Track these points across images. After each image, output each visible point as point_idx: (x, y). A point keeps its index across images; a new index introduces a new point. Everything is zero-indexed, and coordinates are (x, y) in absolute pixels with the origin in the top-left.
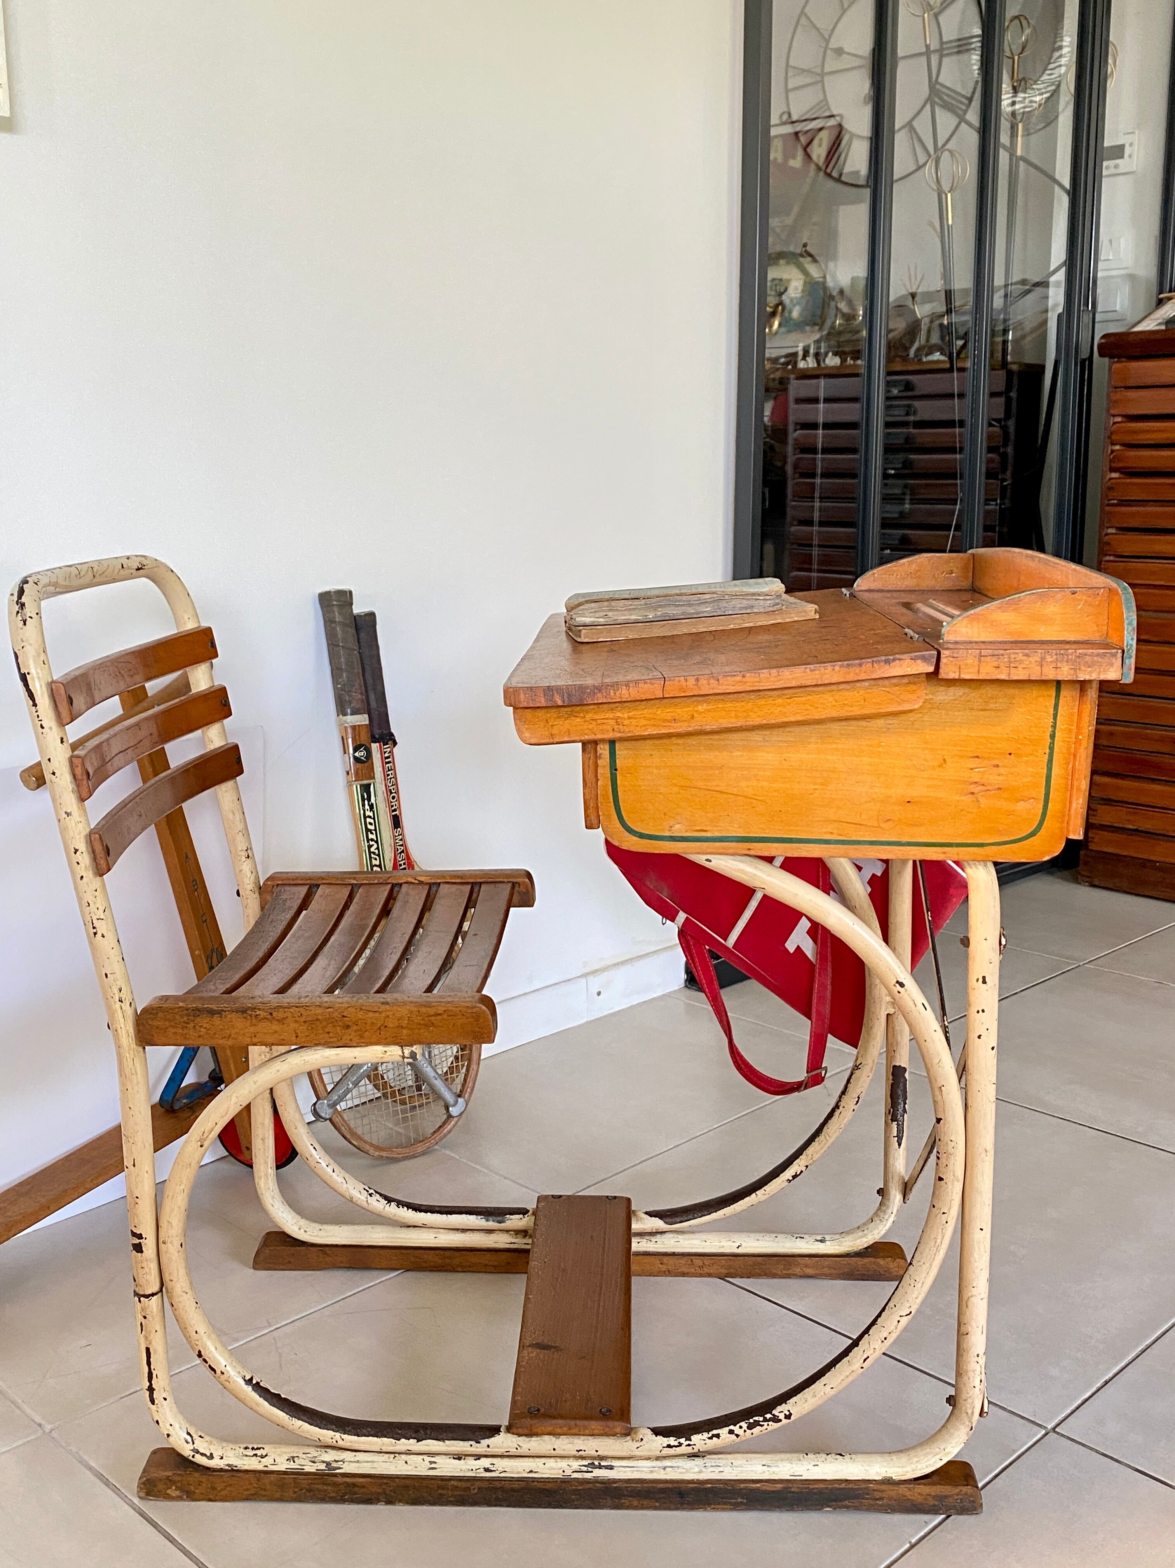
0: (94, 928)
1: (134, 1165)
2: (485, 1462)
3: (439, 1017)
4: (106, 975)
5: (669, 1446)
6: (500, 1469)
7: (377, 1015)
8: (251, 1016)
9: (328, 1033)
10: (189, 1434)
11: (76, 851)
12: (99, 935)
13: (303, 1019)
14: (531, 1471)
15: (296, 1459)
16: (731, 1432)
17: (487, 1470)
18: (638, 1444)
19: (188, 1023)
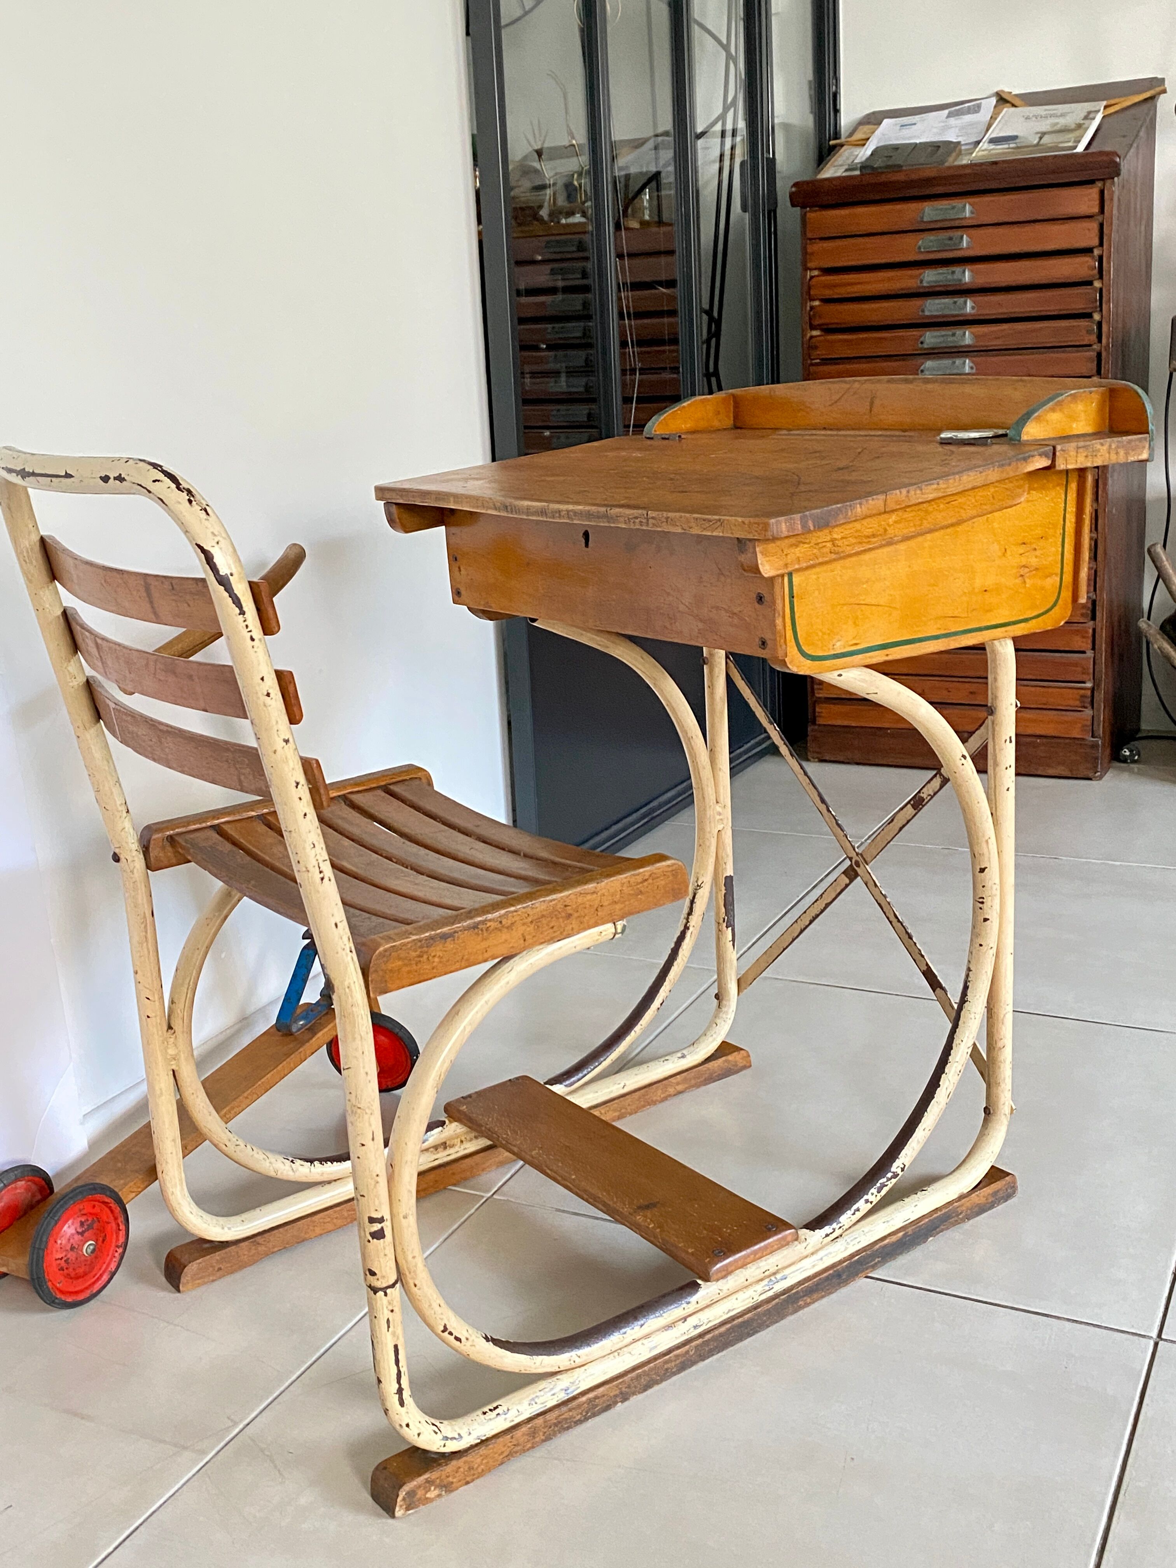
0: (321, 872)
1: (373, 1139)
2: (692, 1321)
3: (645, 884)
4: (336, 925)
5: (827, 1235)
6: (706, 1321)
7: (595, 895)
8: (482, 930)
9: (552, 927)
10: (433, 1424)
11: (298, 784)
12: (326, 880)
13: (530, 919)
14: (729, 1311)
15: (536, 1400)
16: (867, 1201)
17: (695, 1327)
18: (804, 1244)
19: (422, 957)
